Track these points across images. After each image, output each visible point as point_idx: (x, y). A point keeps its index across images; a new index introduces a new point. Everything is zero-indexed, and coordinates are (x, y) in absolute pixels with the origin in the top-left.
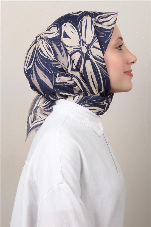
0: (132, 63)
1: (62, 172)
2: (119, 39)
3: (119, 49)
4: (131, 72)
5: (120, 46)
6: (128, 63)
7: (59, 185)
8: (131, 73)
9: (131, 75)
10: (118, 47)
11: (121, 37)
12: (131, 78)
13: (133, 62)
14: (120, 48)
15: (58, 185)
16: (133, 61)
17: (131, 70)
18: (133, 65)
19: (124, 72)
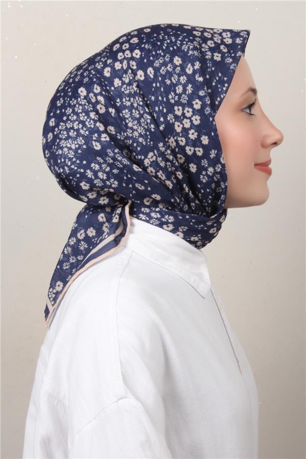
0: (273, 145)
1: (122, 373)
2: (251, 93)
3: (247, 113)
4: (269, 164)
5: (250, 106)
6: (264, 146)
7: (117, 402)
8: (269, 166)
9: (269, 172)
10: (245, 108)
11: (254, 88)
12: (268, 178)
13: (275, 144)
14: (250, 111)
15: (115, 402)
16: (274, 142)
17: (270, 161)
18: (274, 149)
19: (256, 165)
